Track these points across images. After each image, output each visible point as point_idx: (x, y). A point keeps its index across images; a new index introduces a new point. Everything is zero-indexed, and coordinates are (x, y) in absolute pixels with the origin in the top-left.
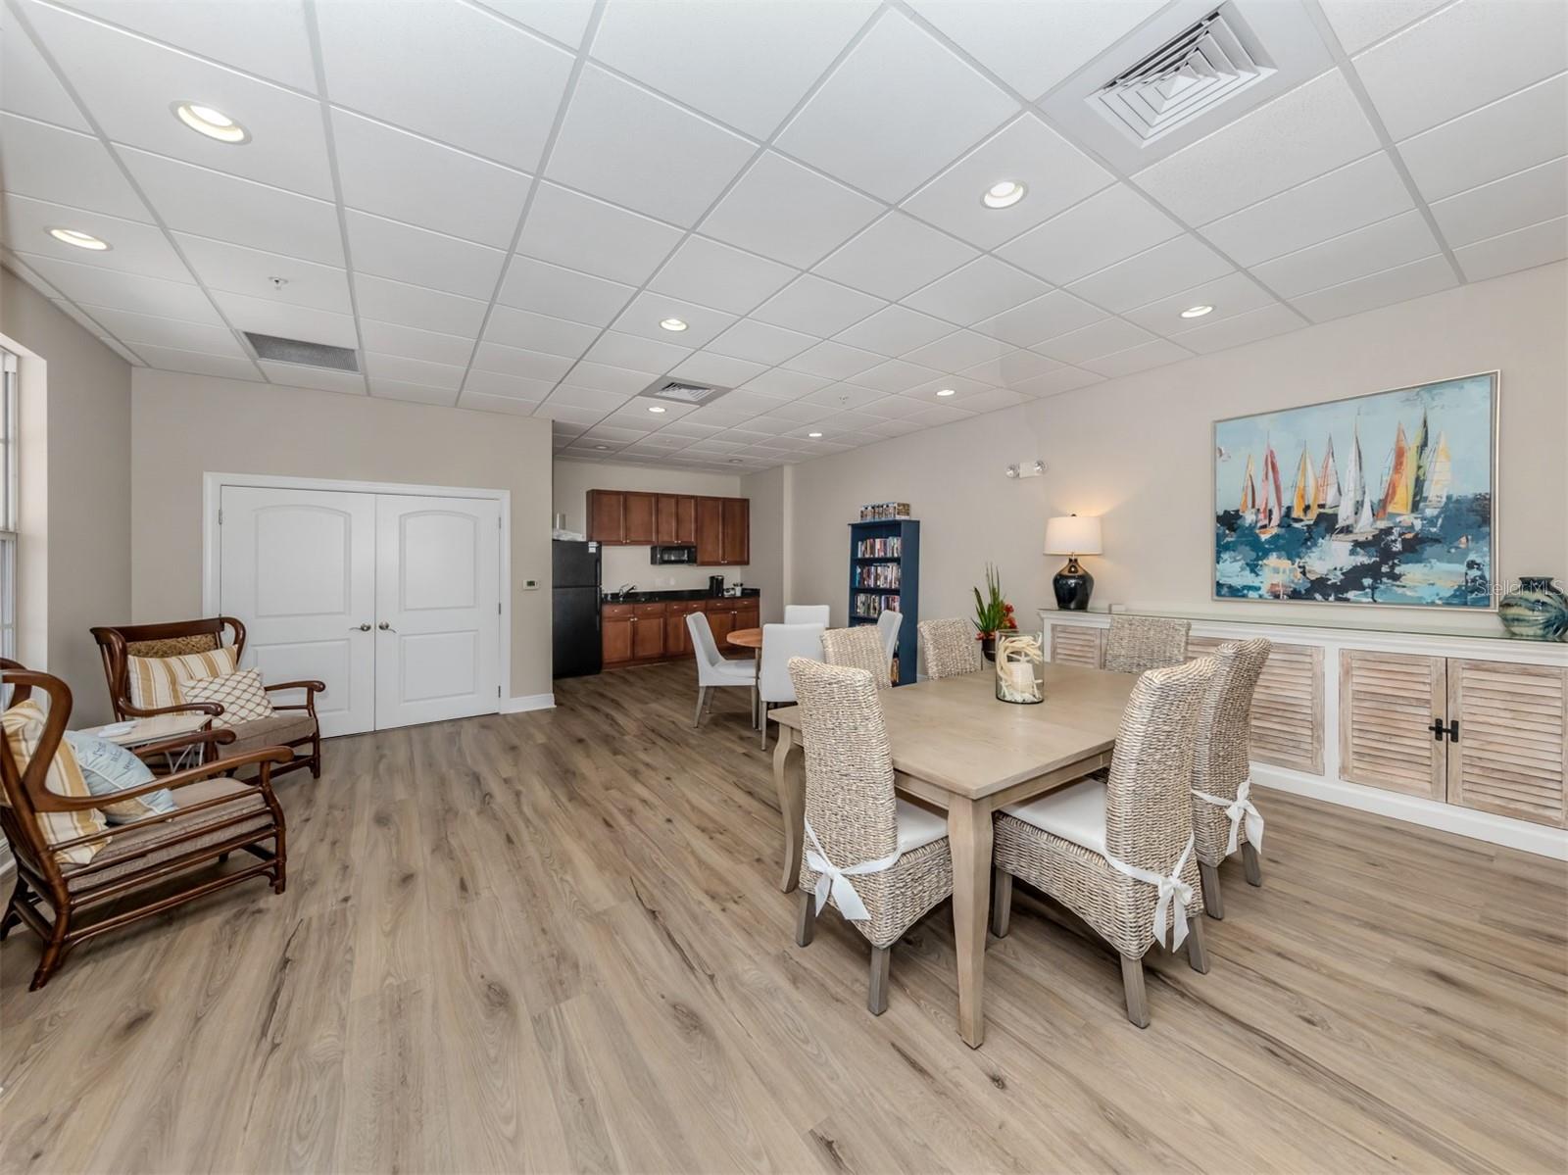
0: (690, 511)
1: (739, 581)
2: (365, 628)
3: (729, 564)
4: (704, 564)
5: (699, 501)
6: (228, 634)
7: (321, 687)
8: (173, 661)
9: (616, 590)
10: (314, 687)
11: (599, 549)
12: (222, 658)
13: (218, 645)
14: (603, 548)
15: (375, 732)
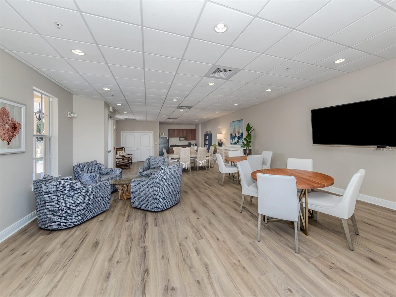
0: (185, 132)
1: (195, 143)
2: (137, 149)
3: (192, 140)
4: (187, 140)
5: (186, 130)
6: (124, 149)
7: (132, 155)
8: (119, 151)
9: (173, 145)
10: (131, 155)
11: (169, 138)
12: (123, 151)
13: (123, 150)
14: (170, 138)
15: (138, 162)
